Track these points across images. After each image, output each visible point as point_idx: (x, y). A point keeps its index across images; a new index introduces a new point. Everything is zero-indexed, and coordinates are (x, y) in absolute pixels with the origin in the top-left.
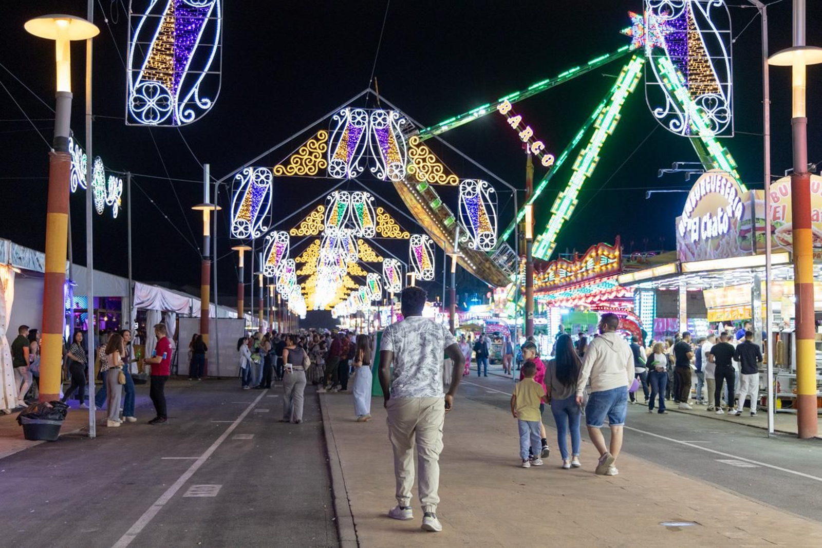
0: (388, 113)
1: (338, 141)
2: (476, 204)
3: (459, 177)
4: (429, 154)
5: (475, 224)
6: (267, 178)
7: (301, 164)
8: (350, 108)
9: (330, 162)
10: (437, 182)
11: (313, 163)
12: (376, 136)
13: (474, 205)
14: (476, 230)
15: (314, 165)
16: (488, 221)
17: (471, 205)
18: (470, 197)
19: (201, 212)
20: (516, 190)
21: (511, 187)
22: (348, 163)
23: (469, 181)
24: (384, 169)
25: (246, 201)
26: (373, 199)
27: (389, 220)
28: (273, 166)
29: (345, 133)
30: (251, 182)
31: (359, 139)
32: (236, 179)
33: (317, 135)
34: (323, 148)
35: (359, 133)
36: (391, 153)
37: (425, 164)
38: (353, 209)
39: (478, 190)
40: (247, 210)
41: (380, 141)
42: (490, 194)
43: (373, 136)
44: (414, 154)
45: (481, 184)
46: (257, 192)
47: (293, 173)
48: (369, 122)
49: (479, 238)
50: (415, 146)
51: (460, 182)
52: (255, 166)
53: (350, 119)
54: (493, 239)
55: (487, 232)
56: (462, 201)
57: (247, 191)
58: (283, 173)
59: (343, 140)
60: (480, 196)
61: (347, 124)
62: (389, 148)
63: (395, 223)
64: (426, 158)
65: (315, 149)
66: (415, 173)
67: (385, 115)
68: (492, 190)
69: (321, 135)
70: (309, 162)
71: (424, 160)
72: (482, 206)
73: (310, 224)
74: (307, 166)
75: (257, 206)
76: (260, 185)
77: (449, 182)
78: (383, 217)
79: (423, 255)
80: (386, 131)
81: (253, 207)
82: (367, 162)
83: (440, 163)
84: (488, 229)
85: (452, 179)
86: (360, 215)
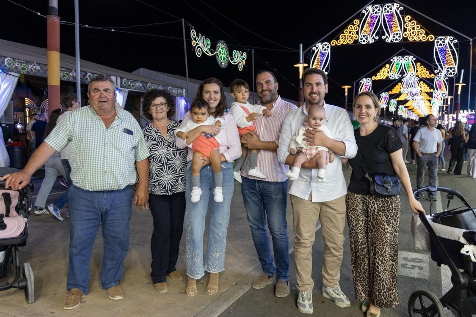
0: (393, 5)
1: (364, 24)
2: (445, 51)
3: (435, 36)
4: (417, 25)
5: (443, 62)
6: (328, 47)
7: (345, 39)
8: (371, 5)
9: (360, 36)
10: (421, 40)
11: (351, 37)
12: (386, 18)
13: (443, 51)
14: (444, 65)
15: (352, 38)
16: (452, 59)
17: (442, 51)
18: (441, 47)
19: (298, 68)
20: (472, 40)
21: (468, 38)
22: (370, 35)
23: (441, 37)
24: (389, 36)
25: (318, 60)
26: (415, 59)
27: (423, 69)
28: (331, 41)
29: (368, 19)
30: (320, 50)
31: (376, 22)
32: (313, 50)
33: (353, 22)
34: (357, 28)
35: (376, 18)
36: (394, 27)
37: (414, 30)
38: (404, 64)
39: (446, 42)
40: (318, 64)
41: (388, 21)
42: (454, 44)
43: (384, 19)
44: (408, 26)
45: (448, 39)
46: (323, 55)
47: (341, 44)
48: (382, 12)
49: (446, 70)
50: (408, 21)
51: (435, 39)
52: (322, 42)
53: (371, 11)
54: (455, 70)
55: (451, 66)
56: (436, 49)
57: (318, 55)
58: (336, 44)
59: (367, 23)
60: (448, 45)
61: (370, 14)
62: (393, 24)
63: (427, 70)
64: (414, 27)
65: (353, 30)
66: (408, 36)
67: (391, 6)
68: (456, 41)
69: (356, 22)
70: (349, 37)
71: (413, 29)
72: (449, 51)
73: (381, 74)
74: (348, 39)
75: (323, 62)
76: (324, 52)
77: (428, 40)
78: (420, 67)
79: (442, 85)
80: (392, 15)
81: (321, 63)
82: (380, 33)
83: (424, 29)
84: (452, 64)
85: (430, 37)
86: (408, 68)
